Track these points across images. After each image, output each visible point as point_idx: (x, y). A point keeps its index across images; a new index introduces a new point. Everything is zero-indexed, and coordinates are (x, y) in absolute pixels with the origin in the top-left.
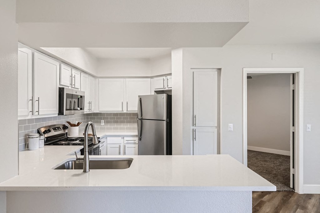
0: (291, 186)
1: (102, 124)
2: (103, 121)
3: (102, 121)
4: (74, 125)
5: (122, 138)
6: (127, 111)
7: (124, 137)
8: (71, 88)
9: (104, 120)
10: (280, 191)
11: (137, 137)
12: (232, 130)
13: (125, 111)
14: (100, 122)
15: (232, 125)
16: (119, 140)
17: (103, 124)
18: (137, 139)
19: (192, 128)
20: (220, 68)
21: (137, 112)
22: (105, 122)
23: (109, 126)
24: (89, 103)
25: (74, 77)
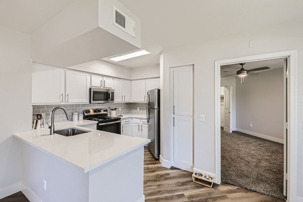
0: (285, 194)
2: (139, 108)
4: (112, 110)
5: (140, 120)
7: (142, 119)
8: (103, 88)
10: (265, 194)
11: (146, 120)
12: (204, 120)
15: (204, 115)
16: (138, 121)
18: (146, 121)
19: (173, 116)
20: (193, 64)
23: (141, 111)
24: (122, 97)
25: (104, 81)
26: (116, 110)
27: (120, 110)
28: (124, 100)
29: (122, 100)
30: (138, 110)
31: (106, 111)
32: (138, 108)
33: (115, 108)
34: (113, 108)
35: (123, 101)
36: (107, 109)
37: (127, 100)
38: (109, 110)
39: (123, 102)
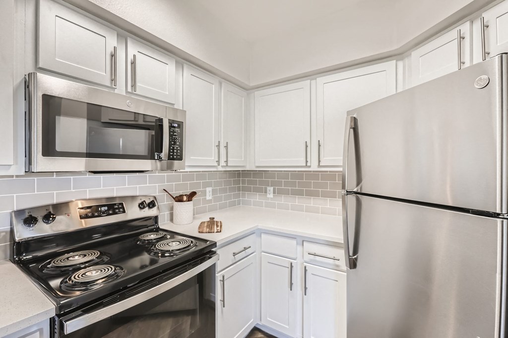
1: (268, 196)
3: (268, 188)
5: (297, 244)
6: (319, 166)
7: (303, 241)
9: (272, 188)
13: (314, 167)
14: (266, 192)
17: (271, 196)
21: (341, 169)
22: (274, 193)
23: (283, 200)
24: (218, 146)
25: (133, 63)
26: (194, 198)
27: (209, 197)
28: (227, 161)
29: (218, 162)
30: (270, 195)
31: (152, 205)
32: (270, 189)
33: (188, 192)
34: (181, 193)
35: (223, 163)
36: (157, 194)
37: (236, 162)
38: (164, 202)
39: (220, 169)
